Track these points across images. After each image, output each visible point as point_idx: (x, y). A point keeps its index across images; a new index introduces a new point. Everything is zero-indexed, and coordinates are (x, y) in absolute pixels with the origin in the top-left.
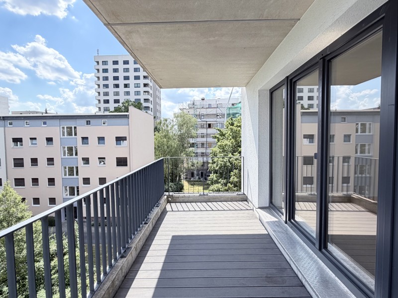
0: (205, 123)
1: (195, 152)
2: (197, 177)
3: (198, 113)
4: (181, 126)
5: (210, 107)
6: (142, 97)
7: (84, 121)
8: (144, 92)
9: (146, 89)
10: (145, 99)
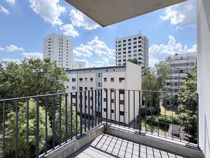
0: (178, 69)
1: (170, 88)
2: (171, 105)
3: (172, 63)
4: (159, 72)
5: (182, 59)
6: (137, 57)
7: (105, 70)
8: (139, 54)
9: (140, 52)
10: (139, 58)
